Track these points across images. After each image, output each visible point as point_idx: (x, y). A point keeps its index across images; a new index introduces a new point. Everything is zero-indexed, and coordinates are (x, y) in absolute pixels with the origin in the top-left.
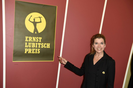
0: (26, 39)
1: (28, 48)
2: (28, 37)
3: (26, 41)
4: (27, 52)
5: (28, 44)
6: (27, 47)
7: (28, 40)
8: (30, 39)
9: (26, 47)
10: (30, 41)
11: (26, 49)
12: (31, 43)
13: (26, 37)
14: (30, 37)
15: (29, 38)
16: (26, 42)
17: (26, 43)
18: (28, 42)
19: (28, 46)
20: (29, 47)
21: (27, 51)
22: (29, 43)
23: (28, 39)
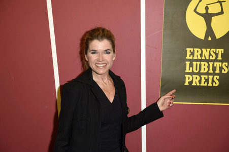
0: (188, 53)
1: (192, 74)
2: (192, 50)
3: (188, 57)
4: (191, 83)
5: (191, 65)
6: (191, 71)
7: (192, 56)
8: (196, 53)
9: (187, 71)
10: (195, 58)
11: (187, 76)
12: (198, 63)
13: (188, 50)
14: (196, 50)
15: (194, 51)
16: (188, 60)
17: (188, 63)
18: (191, 61)
19: (191, 68)
20: (195, 71)
21: (190, 80)
22: (195, 63)
23: (192, 54)
